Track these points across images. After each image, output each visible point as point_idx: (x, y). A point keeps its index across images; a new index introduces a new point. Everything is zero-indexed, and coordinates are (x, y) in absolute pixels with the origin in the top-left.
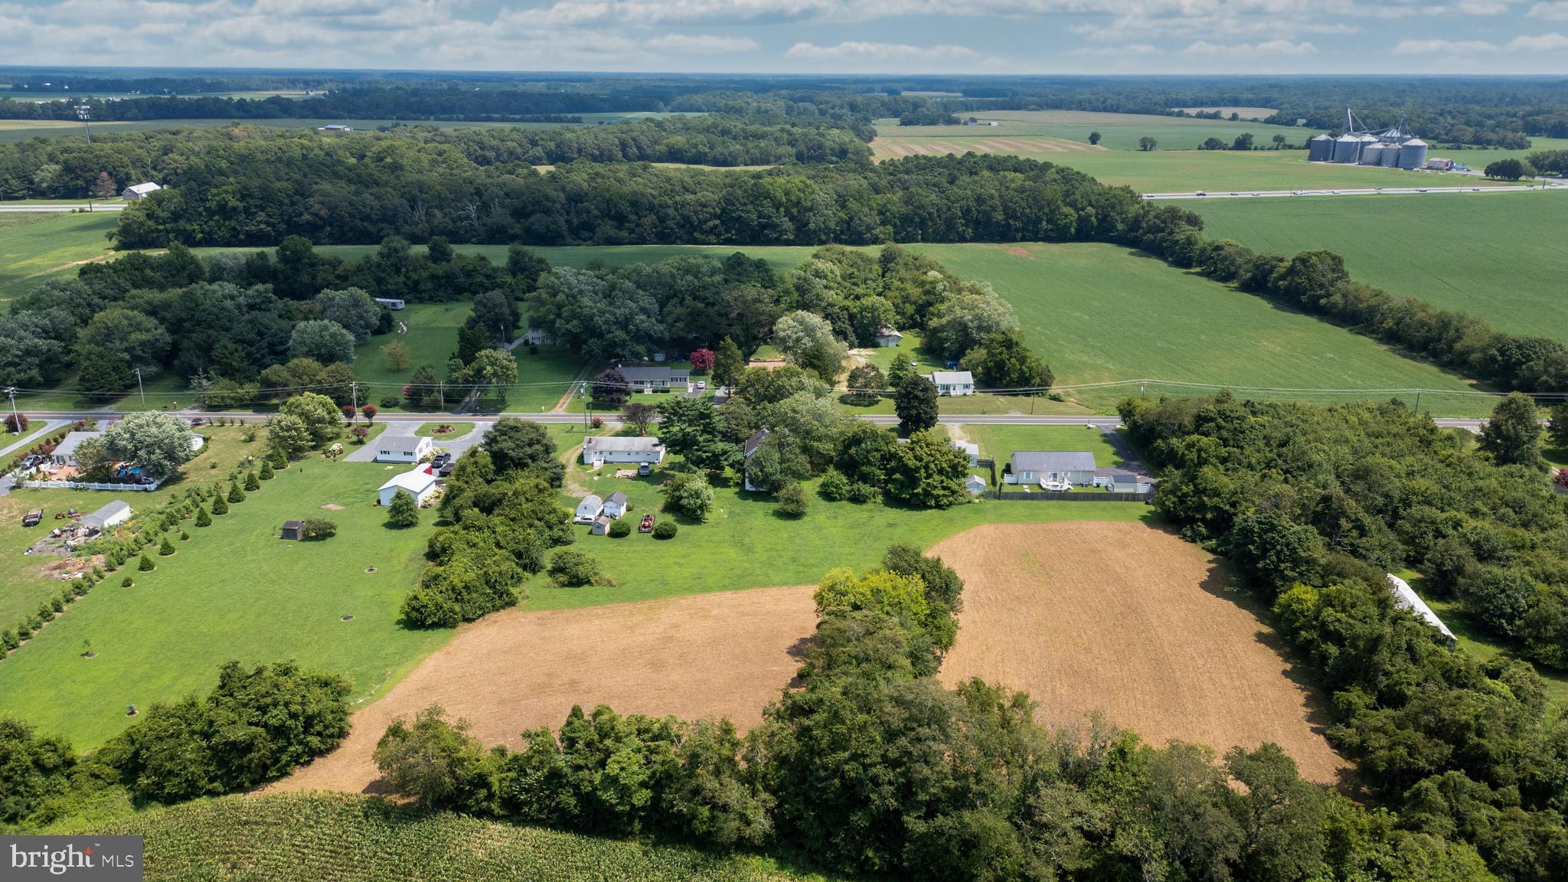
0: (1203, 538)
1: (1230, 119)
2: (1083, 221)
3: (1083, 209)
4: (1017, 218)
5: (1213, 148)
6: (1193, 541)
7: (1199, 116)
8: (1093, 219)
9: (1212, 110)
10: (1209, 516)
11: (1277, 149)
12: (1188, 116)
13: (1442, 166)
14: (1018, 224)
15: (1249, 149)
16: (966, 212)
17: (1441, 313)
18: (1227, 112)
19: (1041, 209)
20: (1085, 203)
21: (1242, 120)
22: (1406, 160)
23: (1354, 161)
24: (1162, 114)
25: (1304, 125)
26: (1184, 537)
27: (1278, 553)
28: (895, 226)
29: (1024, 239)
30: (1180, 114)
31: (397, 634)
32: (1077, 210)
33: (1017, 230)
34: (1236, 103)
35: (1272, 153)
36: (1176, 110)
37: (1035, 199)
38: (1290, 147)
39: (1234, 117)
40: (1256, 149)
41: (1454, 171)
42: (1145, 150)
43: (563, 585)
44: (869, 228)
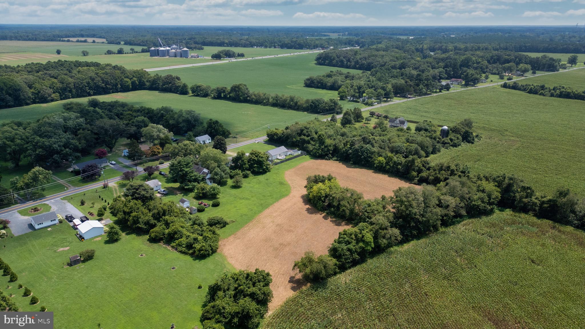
0: (331, 158)
1: (92, 42)
2: (133, 83)
3: (131, 79)
4: (109, 84)
5: (110, 54)
6: (330, 160)
7: (78, 41)
8: (137, 82)
9: (83, 39)
10: (331, 152)
11: (132, 53)
12: (72, 41)
13: (195, 56)
14: (111, 87)
15: (123, 53)
16: (88, 83)
17: (290, 96)
18: (90, 40)
19: (116, 80)
20: (132, 77)
21: (98, 43)
22: (183, 55)
23: (166, 56)
24: (60, 41)
25: (124, 44)
26: (327, 159)
27: (366, 153)
28: (59, 93)
29: (113, 92)
30: (68, 41)
31: (200, 262)
32: (130, 79)
33: (111, 89)
34: (94, 36)
35: (132, 55)
36: (66, 39)
37: (113, 76)
38: (137, 52)
39: (94, 42)
40: (125, 53)
41: (200, 58)
42: (85, 55)
43: (221, 228)
44: (50, 95)
